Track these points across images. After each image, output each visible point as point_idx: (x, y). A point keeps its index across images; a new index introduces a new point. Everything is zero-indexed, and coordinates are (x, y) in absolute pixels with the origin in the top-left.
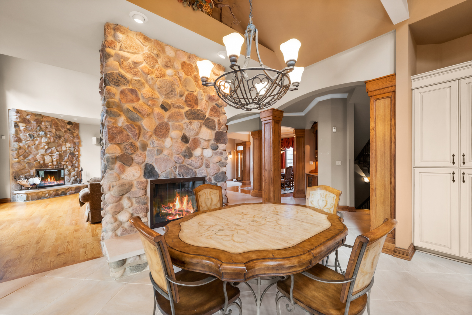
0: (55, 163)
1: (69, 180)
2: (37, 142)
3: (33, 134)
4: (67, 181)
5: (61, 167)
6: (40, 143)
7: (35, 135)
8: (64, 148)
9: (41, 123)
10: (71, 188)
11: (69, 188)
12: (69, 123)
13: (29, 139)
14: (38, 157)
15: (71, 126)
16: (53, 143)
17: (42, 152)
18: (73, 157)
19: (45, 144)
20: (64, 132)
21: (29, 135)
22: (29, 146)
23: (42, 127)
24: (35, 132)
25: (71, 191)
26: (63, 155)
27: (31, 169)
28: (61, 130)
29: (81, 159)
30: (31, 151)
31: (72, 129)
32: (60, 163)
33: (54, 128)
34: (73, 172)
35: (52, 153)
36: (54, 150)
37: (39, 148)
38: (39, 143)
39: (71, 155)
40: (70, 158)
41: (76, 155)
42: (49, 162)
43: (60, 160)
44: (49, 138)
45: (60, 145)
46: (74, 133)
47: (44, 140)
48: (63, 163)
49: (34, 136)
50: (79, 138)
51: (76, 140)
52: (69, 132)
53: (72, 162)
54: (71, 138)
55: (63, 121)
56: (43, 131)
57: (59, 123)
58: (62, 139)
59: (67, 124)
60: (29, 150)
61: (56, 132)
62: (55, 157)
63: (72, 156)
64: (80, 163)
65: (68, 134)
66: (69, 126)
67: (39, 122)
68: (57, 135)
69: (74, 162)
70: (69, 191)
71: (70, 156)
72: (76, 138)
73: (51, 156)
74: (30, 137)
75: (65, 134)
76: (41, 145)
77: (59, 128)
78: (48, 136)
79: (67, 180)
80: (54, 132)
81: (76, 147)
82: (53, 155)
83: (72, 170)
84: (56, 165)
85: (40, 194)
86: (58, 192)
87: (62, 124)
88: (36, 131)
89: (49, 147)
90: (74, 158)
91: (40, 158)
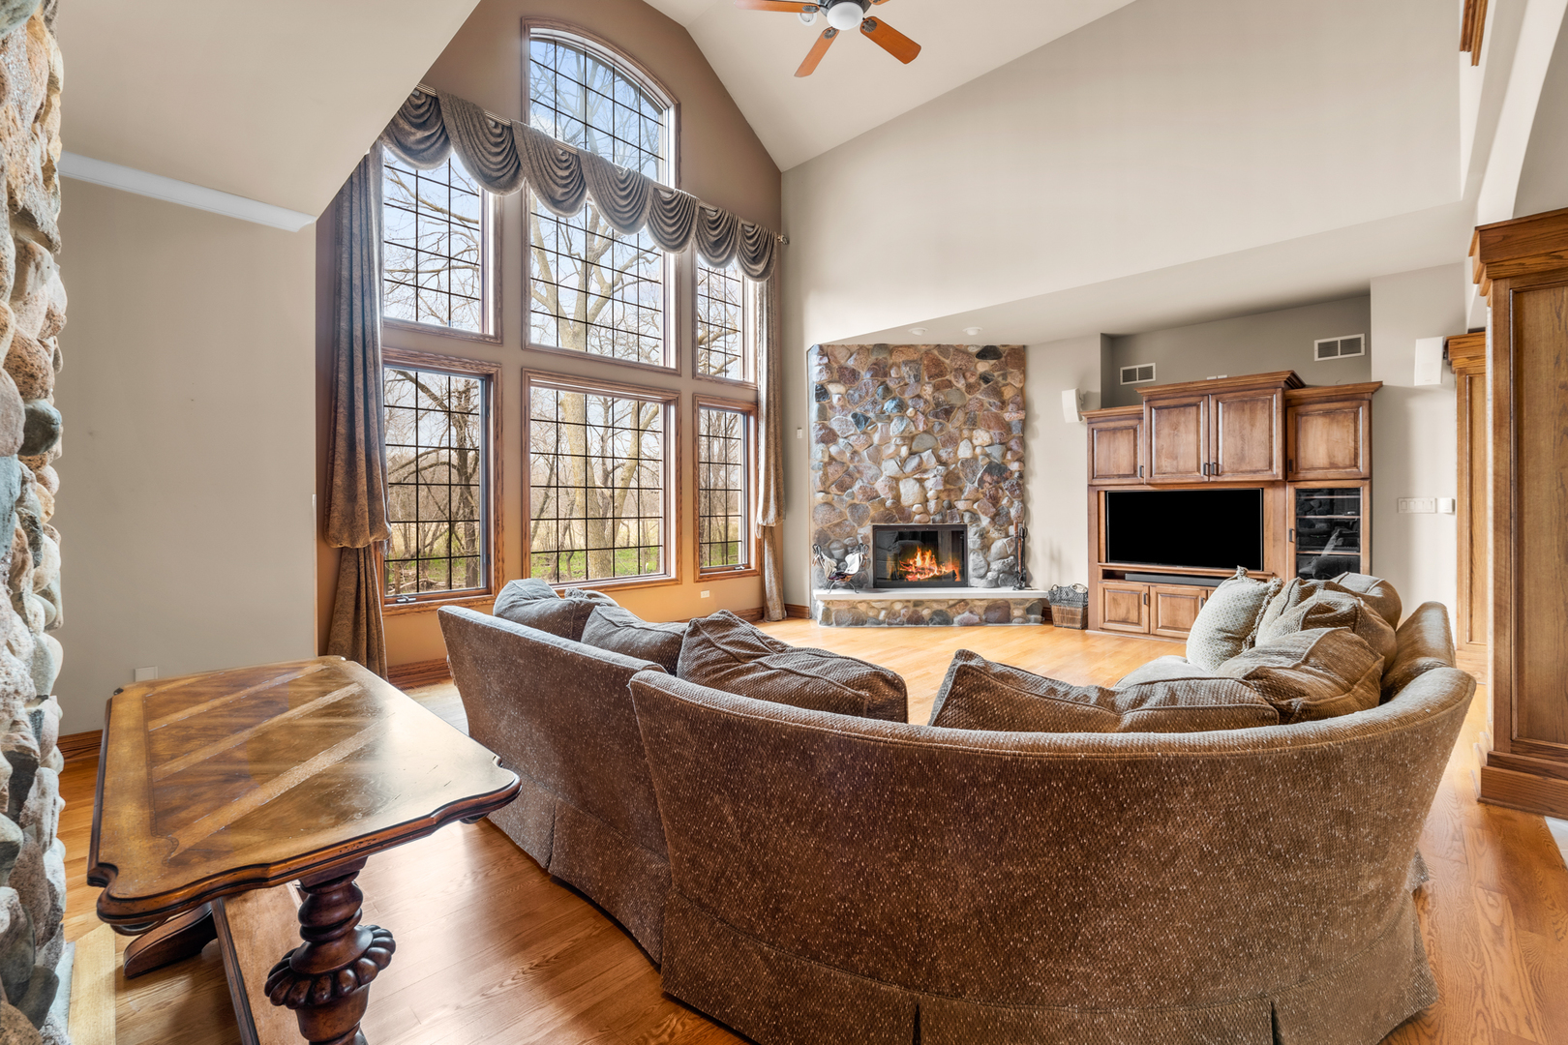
0: (932, 505)
1: (982, 571)
2: (876, 438)
3: (866, 411)
4: (975, 574)
5: (952, 519)
6: (886, 440)
7: (871, 415)
8: (964, 451)
9: (886, 374)
10: (972, 600)
11: (963, 600)
12: (987, 352)
13: (853, 429)
14: (881, 486)
15: (993, 362)
16: (925, 436)
17: (890, 468)
18: (998, 482)
19: (899, 442)
20: (964, 390)
21: (855, 416)
22: (855, 453)
23: (891, 385)
24: (869, 407)
25: (967, 614)
26: (961, 475)
27: (860, 525)
28: (955, 383)
29: (1035, 487)
30: (861, 468)
31: (996, 374)
32: (951, 506)
33: (929, 383)
34: (999, 539)
35: (925, 471)
36: (928, 460)
37: (884, 456)
38: (881, 438)
39: (991, 474)
40: (987, 484)
41: (1012, 473)
42: (911, 502)
43: (949, 496)
44: (913, 420)
45: (953, 441)
46: (1003, 388)
47: (896, 427)
48: (961, 505)
49: (867, 419)
50: (1023, 405)
51: (1011, 416)
52: (984, 386)
53: (995, 500)
54: (993, 409)
55: (960, 351)
56: (894, 399)
57: (947, 361)
58: (959, 417)
59: (977, 360)
60: (856, 464)
61: (936, 394)
62: (933, 483)
63: (995, 478)
64: (1029, 506)
65: (981, 393)
66: (983, 367)
67: (880, 371)
68: (938, 405)
69: (1005, 502)
70: (959, 614)
71: (988, 478)
72: (1011, 407)
73: (921, 481)
74: (858, 423)
75: (970, 397)
76: (889, 447)
77: (947, 377)
78: (910, 412)
79: (974, 570)
80: (928, 398)
81: (1013, 444)
82: (925, 476)
83: (994, 534)
84: (935, 514)
85: (862, 608)
86: (919, 609)
87: (959, 363)
88: (874, 403)
89: (914, 449)
90: (1005, 485)
91: (884, 489)
